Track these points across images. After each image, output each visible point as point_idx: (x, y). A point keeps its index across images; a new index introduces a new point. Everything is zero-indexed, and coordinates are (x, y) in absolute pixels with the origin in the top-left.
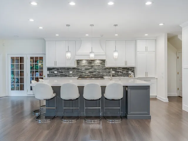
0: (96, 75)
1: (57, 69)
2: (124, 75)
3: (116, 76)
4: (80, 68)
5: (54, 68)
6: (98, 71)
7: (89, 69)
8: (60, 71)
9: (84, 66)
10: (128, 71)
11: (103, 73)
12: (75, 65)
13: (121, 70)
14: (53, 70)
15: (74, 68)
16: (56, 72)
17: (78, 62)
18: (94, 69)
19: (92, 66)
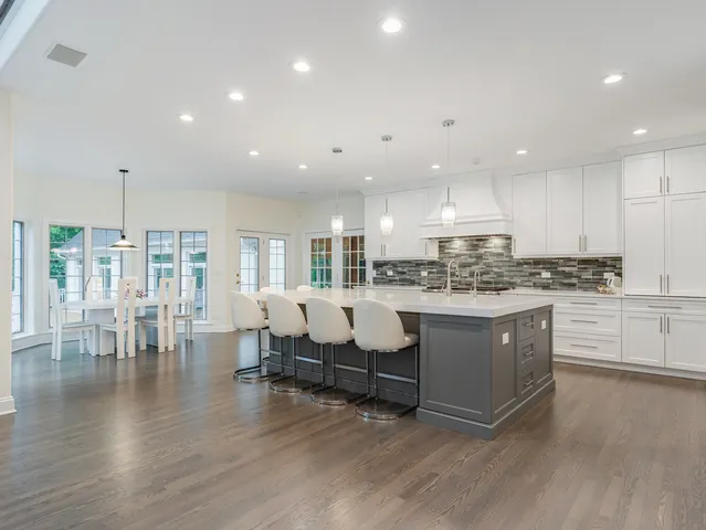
0: (490, 283)
1: (394, 265)
2: (585, 285)
3: (557, 289)
5: (386, 263)
6: (495, 270)
7: (469, 265)
8: (400, 269)
9: (458, 256)
10: (601, 273)
11: (512, 277)
12: (434, 255)
13: (576, 269)
14: (384, 268)
15: (432, 263)
16: (390, 273)
17: (443, 244)
18: (485, 264)
19: (480, 257)
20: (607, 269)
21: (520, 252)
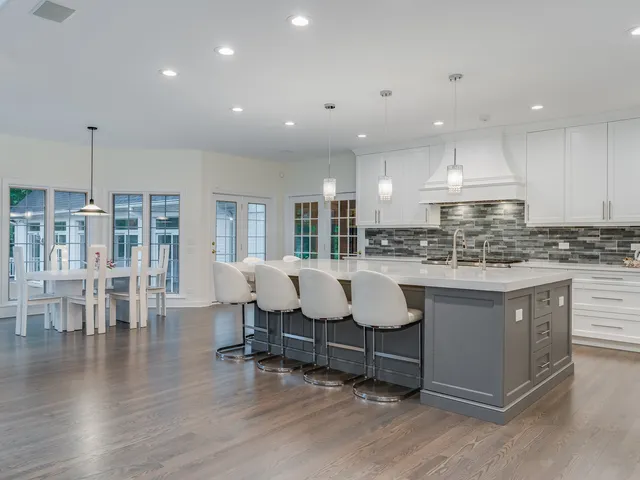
0: (500, 254)
1: (389, 233)
2: (610, 258)
3: (576, 262)
4: (448, 229)
5: (380, 231)
6: (506, 239)
7: (476, 234)
8: (396, 238)
9: (463, 223)
10: (628, 244)
11: (524, 248)
12: (434, 221)
13: (598, 239)
14: (378, 237)
15: (432, 231)
16: (385, 242)
17: (445, 210)
18: (494, 232)
19: (487, 225)
20: (634, 239)
21: (533, 220)
